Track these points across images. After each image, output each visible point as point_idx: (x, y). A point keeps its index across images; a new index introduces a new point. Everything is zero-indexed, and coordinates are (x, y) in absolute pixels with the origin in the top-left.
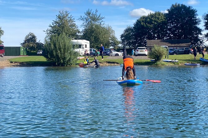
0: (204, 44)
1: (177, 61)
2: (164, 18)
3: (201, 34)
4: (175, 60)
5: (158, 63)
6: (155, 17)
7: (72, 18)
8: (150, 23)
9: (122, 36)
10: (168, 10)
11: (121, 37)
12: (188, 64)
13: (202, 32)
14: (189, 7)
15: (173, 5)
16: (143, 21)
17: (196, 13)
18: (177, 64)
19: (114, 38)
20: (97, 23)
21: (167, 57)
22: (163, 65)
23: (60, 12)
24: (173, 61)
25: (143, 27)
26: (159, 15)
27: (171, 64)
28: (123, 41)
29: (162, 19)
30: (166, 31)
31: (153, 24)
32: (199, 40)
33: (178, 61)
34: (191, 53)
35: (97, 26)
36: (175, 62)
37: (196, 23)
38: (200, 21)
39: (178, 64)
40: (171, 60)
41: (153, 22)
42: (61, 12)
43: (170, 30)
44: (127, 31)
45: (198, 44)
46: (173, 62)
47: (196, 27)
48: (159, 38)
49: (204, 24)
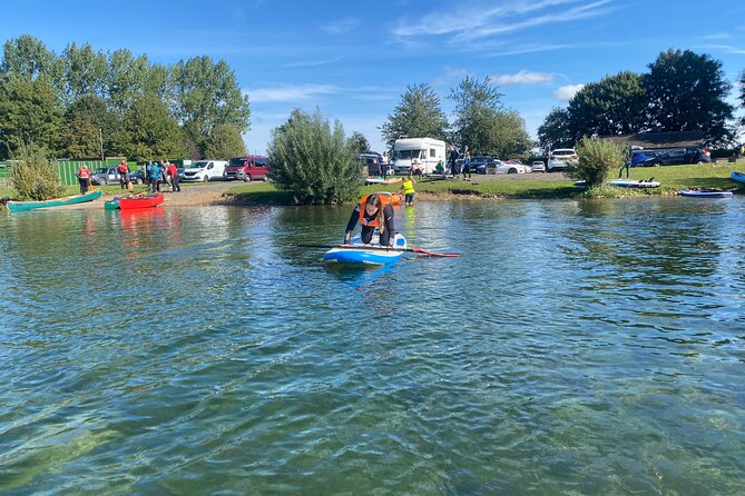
0: (738, 141)
1: (654, 183)
2: (640, 85)
3: (731, 118)
4: (651, 180)
5: (595, 190)
6: (618, 85)
7: (435, 98)
8: (606, 98)
9: (541, 130)
10: (651, 66)
11: (539, 133)
12: (691, 192)
13: (733, 113)
14: (704, 57)
15: (662, 55)
16: (589, 95)
17: (719, 70)
18: (654, 193)
19: (521, 137)
20: (486, 105)
21: (624, 173)
22: (610, 196)
23: (409, 87)
24: (643, 183)
25: (588, 108)
26: (628, 78)
27: (637, 194)
28: (543, 140)
29: (634, 88)
30: (644, 114)
31: (611, 99)
32: (726, 132)
33: (658, 184)
34: (704, 161)
35: (485, 112)
36: (650, 187)
37: (720, 92)
38: (729, 88)
39: (660, 193)
40: (636, 183)
41: (613, 95)
42: (412, 87)
43: (652, 111)
44: (551, 118)
45: (722, 141)
46: (644, 187)
47: (720, 102)
48: (626, 131)
49: (740, 94)
